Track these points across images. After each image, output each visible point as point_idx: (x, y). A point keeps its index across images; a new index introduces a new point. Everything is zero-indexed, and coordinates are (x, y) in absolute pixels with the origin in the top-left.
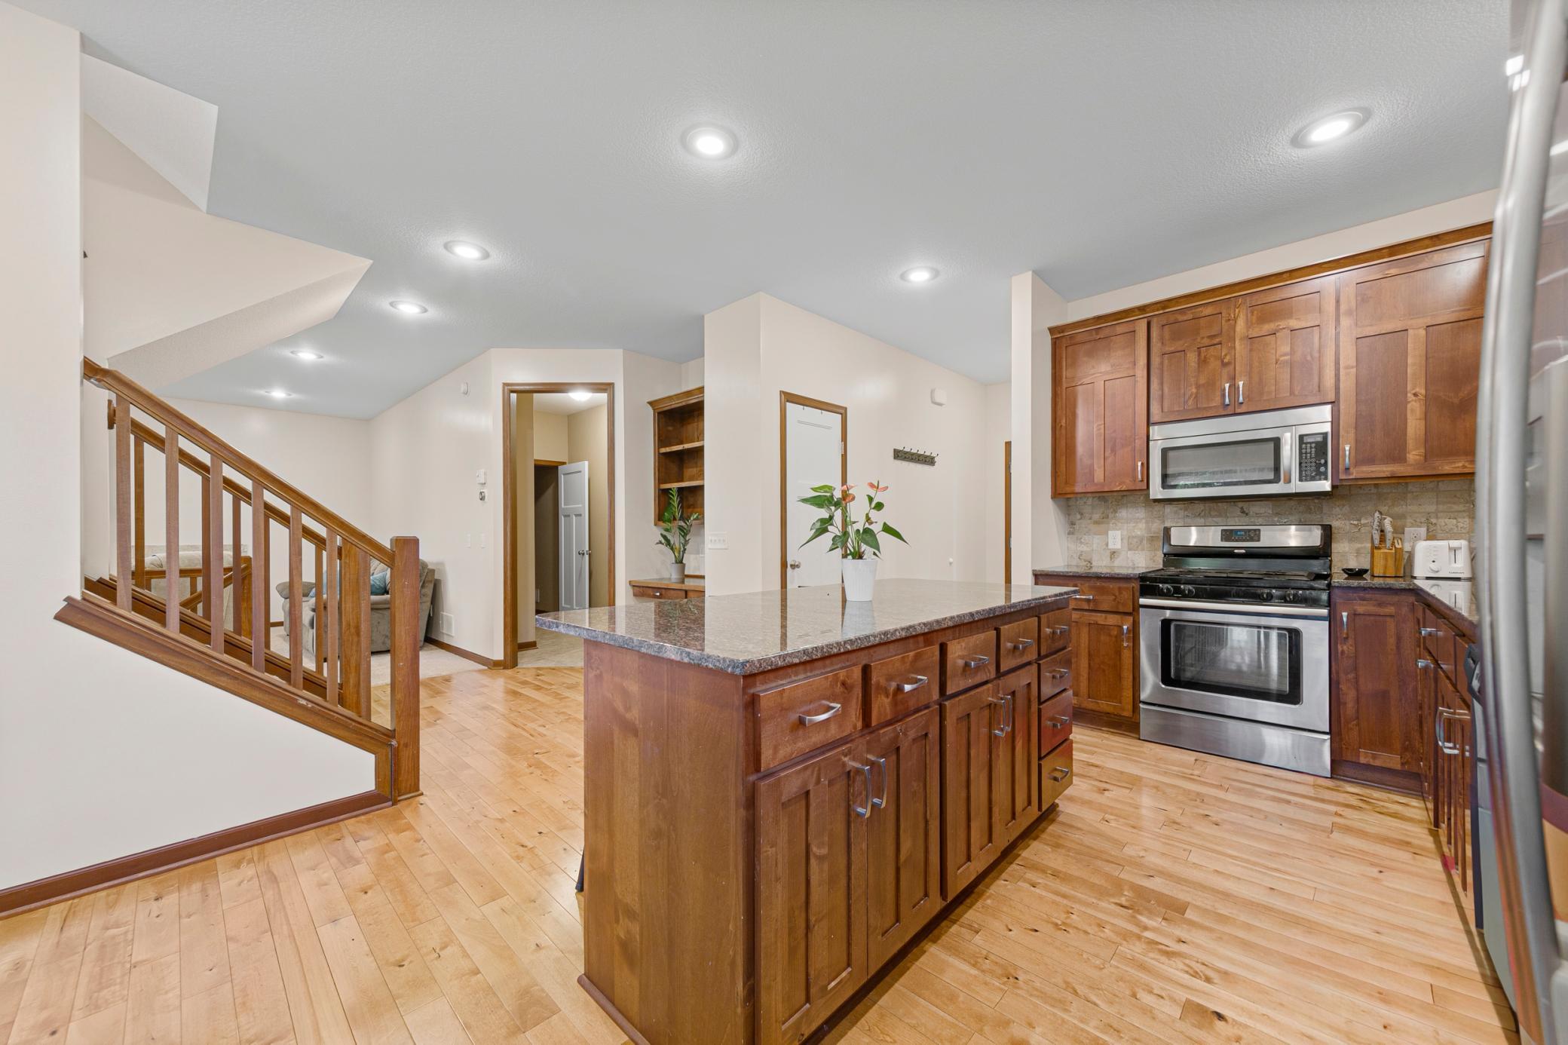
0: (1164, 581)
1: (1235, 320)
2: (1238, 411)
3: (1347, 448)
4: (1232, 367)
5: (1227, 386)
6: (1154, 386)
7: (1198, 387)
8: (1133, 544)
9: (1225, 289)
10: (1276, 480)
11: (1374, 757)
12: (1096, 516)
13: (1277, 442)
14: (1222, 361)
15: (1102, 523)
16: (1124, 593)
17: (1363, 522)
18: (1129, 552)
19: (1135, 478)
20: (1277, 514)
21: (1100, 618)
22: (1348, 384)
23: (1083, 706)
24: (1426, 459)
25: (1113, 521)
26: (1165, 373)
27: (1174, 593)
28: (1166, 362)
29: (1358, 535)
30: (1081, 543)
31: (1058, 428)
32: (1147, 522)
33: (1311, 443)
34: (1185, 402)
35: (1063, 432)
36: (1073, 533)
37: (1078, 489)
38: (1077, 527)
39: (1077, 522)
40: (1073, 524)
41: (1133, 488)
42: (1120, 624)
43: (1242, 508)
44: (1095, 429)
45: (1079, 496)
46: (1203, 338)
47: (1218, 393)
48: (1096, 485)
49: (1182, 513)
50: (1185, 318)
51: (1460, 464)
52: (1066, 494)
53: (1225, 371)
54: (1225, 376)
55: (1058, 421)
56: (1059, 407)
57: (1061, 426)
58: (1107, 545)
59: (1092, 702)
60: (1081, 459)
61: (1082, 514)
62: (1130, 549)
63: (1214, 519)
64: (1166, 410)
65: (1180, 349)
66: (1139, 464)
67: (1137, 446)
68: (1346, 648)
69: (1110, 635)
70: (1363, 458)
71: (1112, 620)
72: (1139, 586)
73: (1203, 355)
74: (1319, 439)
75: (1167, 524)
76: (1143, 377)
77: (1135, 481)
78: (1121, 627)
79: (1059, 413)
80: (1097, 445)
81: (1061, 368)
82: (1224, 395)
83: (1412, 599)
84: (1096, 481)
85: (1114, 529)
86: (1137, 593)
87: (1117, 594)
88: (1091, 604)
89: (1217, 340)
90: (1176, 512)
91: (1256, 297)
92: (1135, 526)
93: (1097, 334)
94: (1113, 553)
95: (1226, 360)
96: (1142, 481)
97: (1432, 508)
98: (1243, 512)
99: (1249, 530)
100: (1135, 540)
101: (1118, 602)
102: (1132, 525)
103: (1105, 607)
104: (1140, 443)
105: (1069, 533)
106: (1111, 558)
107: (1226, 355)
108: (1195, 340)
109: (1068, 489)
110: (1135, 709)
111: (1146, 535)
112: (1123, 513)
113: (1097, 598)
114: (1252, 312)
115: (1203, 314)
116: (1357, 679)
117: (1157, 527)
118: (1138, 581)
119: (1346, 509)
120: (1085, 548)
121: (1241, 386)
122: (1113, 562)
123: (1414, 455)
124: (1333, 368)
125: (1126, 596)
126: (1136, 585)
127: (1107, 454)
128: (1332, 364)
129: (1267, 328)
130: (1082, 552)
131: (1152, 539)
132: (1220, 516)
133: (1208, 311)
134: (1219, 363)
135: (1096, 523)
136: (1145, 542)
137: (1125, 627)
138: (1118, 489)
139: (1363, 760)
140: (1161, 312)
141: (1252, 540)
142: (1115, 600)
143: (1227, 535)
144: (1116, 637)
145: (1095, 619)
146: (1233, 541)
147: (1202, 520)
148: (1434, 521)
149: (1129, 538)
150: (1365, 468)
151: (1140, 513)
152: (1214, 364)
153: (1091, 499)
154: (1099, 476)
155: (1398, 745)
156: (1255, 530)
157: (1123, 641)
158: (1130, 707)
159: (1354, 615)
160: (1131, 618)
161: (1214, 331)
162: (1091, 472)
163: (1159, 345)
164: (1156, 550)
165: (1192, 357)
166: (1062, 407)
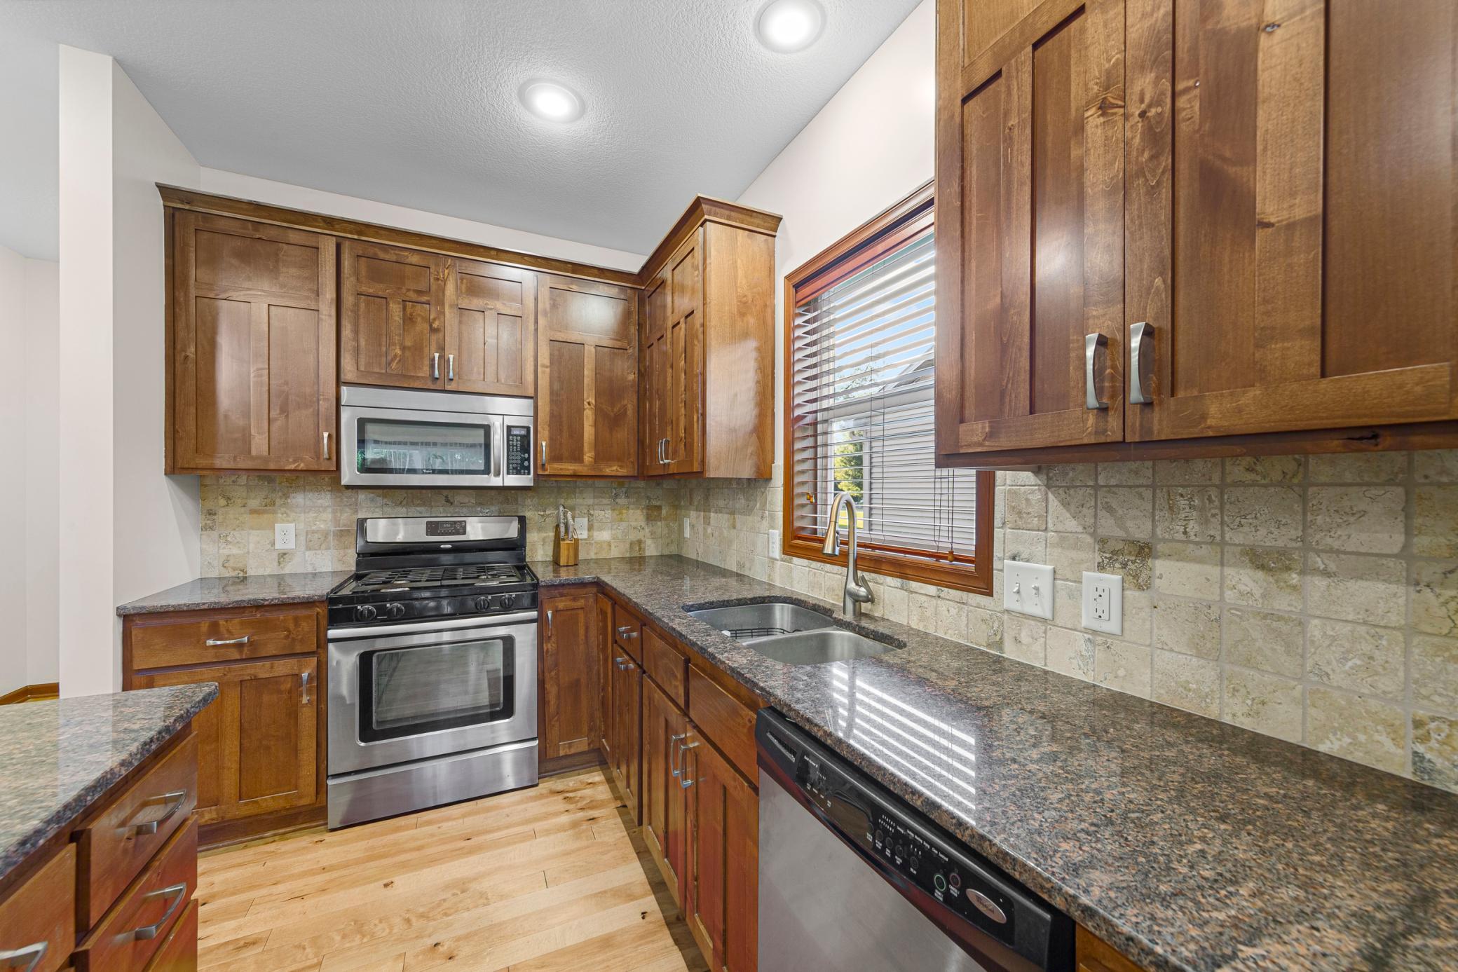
0: (364, 600)
1: (445, 281)
2: (448, 388)
3: (544, 444)
4: (441, 335)
5: (437, 355)
6: (347, 332)
7: (403, 348)
8: (312, 541)
9: (434, 242)
10: (487, 471)
11: (570, 746)
12: (254, 503)
13: (487, 429)
14: (431, 326)
15: (264, 512)
16: (304, 624)
17: (548, 512)
18: (308, 553)
19: (318, 454)
20: (480, 504)
21: (262, 670)
22: (544, 382)
23: (229, 816)
24: (595, 462)
25: (283, 510)
26: (362, 321)
27: (377, 615)
28: (363, 305)
29: (543, 525)
30: (227, 542)
31: (179, 358)
32: (334, 512)
33: (517, 435)
34: (389, 364)
35: (191, 366)
36: (211, 528)
37: (221, 462)
38: (219, 518)
39: (220, 511)
40: (211, 513)
41: (316, 468)
42: (297, 672)
43: (447, 497)
44: (252, 375)
45: (222, 473)
46: (408, 290)
47: (427, 362)
48: (254, 458)
49: (379, 500)
50: (387, 257)
51: (615, 468)
52: (197, 469)
53: (434, 338)
54: (434, 346)
55: (179, 347)
56: (181, 324)
57: (186, 357)
58: (273, 544)
59: (246, 804)
60: (226, 417)
61: (229, 499)
62: (308, 548)
63: (418, 509)
64: (362, 368)
65: (380, 294)
66: (326, 435)
67: (322, 409)
68: (549, 646)
69: (279, 692)
70: (556, 457)
71: (282, 668)
72: (326, 612)
73: (409, 311)
74: (523, 432)
75: (361, 515)
76: (330, 316)
77: (318, 458)
78: (297, 676)
79: (181, 334)
80: (257, 398)
81: (185, 262)
82: (432, 366)
83: (594, 590)
84: (254, 453)
85: (283, 521)
86: (324, 622)
87: (291, 626)
88: (246, 650)
89: (424, 299)
90: (372, 500)
91: (465, 264)
92: (316, 517)
93: (256, 230)
94: (283, 555)
95: (435, 325)
96: (329, 459)
97: (590, 501)
98: (448, 501)
99: (455, 522)
100: (316, 536)
101: (294, 639)
102: (312, 515)
103: (272, 650)
104: (326, 406)
105: (204, 528)
106: (279, 563)
107: (435, 319)
108: (399, 288)
109: (202, 462)
110: (321, 788)
111: (333, 529)
112: (299, 499)
113: (256, 638)
114: (462, 279)
115: (408, 261)
116: (557, 674)
117: (348, 518)
118: (326, 604)
119: (535, 501)
120: (235, 551)
121: (451, 360)
122: (282, 568)
123: (588, 457)
124: (532, 363)
125: (307, 627)
126: (322, 611)
127: (274, 414)
128: (532, 359)
129: (476, 303)
130: (228, 556)
131: (341, 534)
132: (423, 505)
133: (414, 259)
134: (427, 326)
135: (253, 512)
136: (331, 538)
137: (305, 675)
138: (292, 467)
139: (562, 753)
140: (356, 237)
141: (458, 533)
142: (287, 637)
143: (432, 528)
144: (290, 692)
145: (252, 672)
146: (439, 535)
147: (404, 510)
148: (592, 512)
149: (307, 533)
150: (556, 466)
151: (325, 499)
152: (421, 326)
153: (245, 477)
154: (259, 445)
155: (585, 729)
156: (460, 522)
157: (301, 696)
158: (313, 789)
159: (556, 612)
160: (315, 659)
161: (422, 286)
162: (246, 439)
163: (353, 279)
164: (346, 548)
165: (395, 309)
166: (188, 326)
